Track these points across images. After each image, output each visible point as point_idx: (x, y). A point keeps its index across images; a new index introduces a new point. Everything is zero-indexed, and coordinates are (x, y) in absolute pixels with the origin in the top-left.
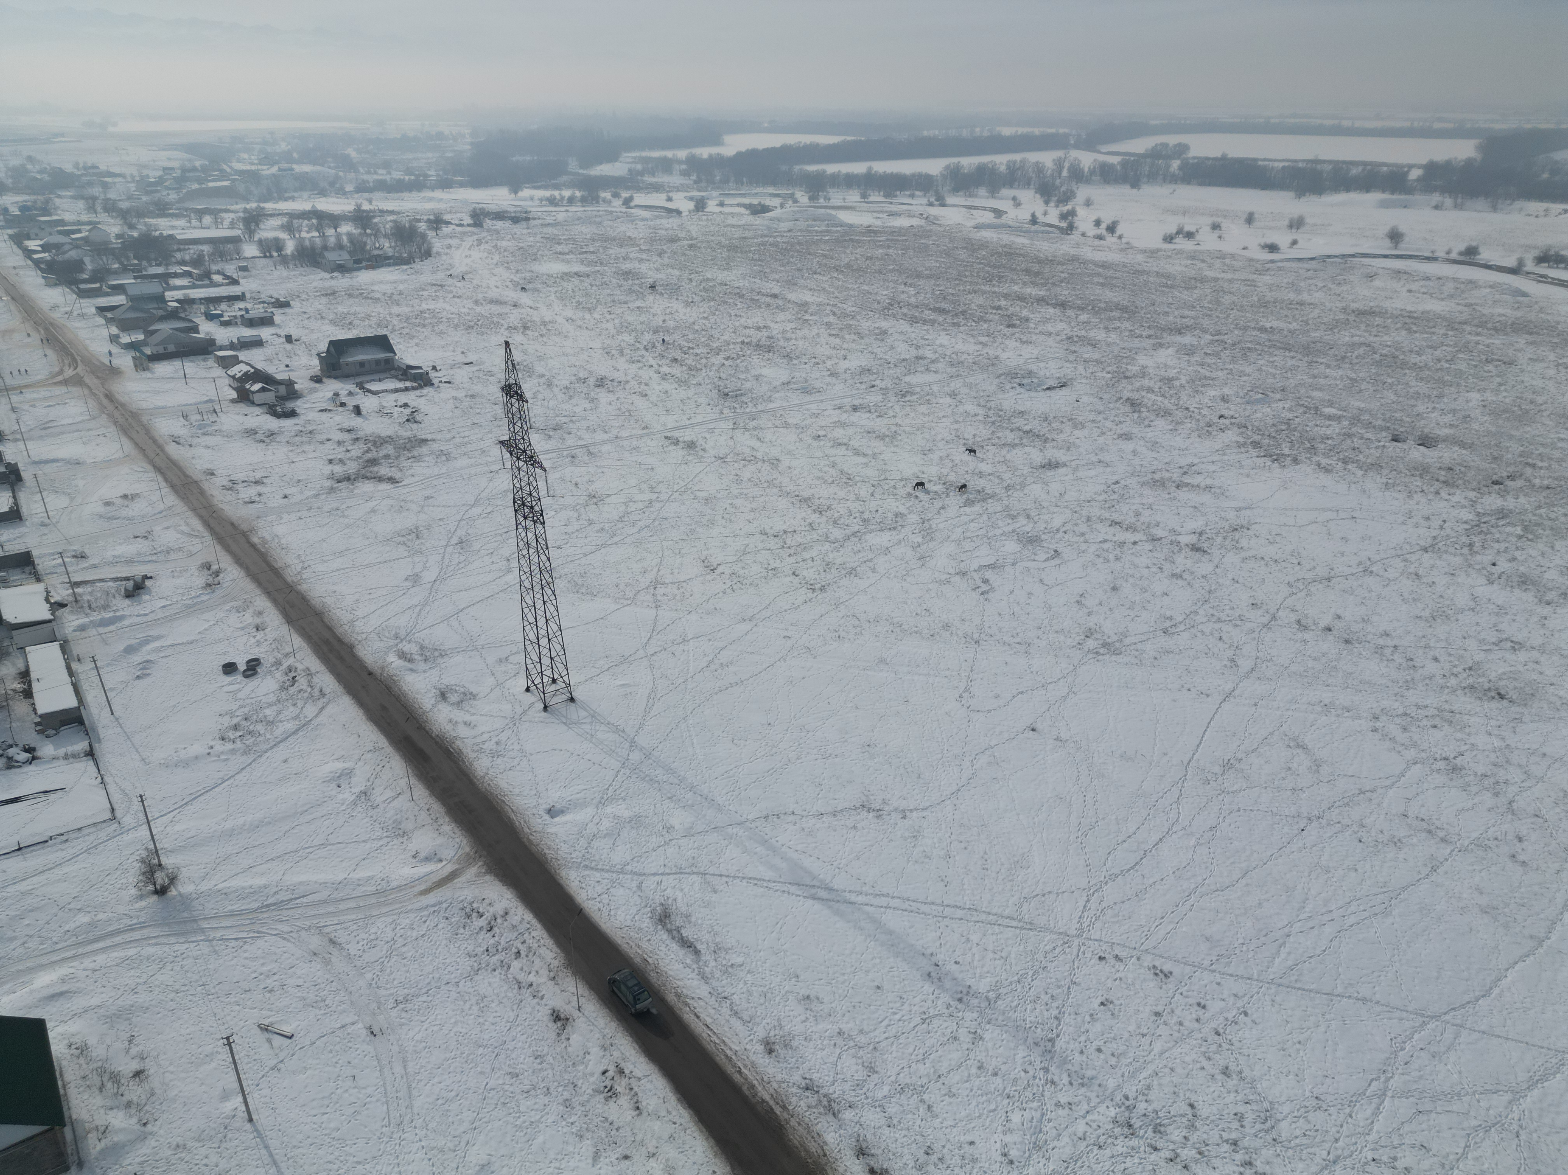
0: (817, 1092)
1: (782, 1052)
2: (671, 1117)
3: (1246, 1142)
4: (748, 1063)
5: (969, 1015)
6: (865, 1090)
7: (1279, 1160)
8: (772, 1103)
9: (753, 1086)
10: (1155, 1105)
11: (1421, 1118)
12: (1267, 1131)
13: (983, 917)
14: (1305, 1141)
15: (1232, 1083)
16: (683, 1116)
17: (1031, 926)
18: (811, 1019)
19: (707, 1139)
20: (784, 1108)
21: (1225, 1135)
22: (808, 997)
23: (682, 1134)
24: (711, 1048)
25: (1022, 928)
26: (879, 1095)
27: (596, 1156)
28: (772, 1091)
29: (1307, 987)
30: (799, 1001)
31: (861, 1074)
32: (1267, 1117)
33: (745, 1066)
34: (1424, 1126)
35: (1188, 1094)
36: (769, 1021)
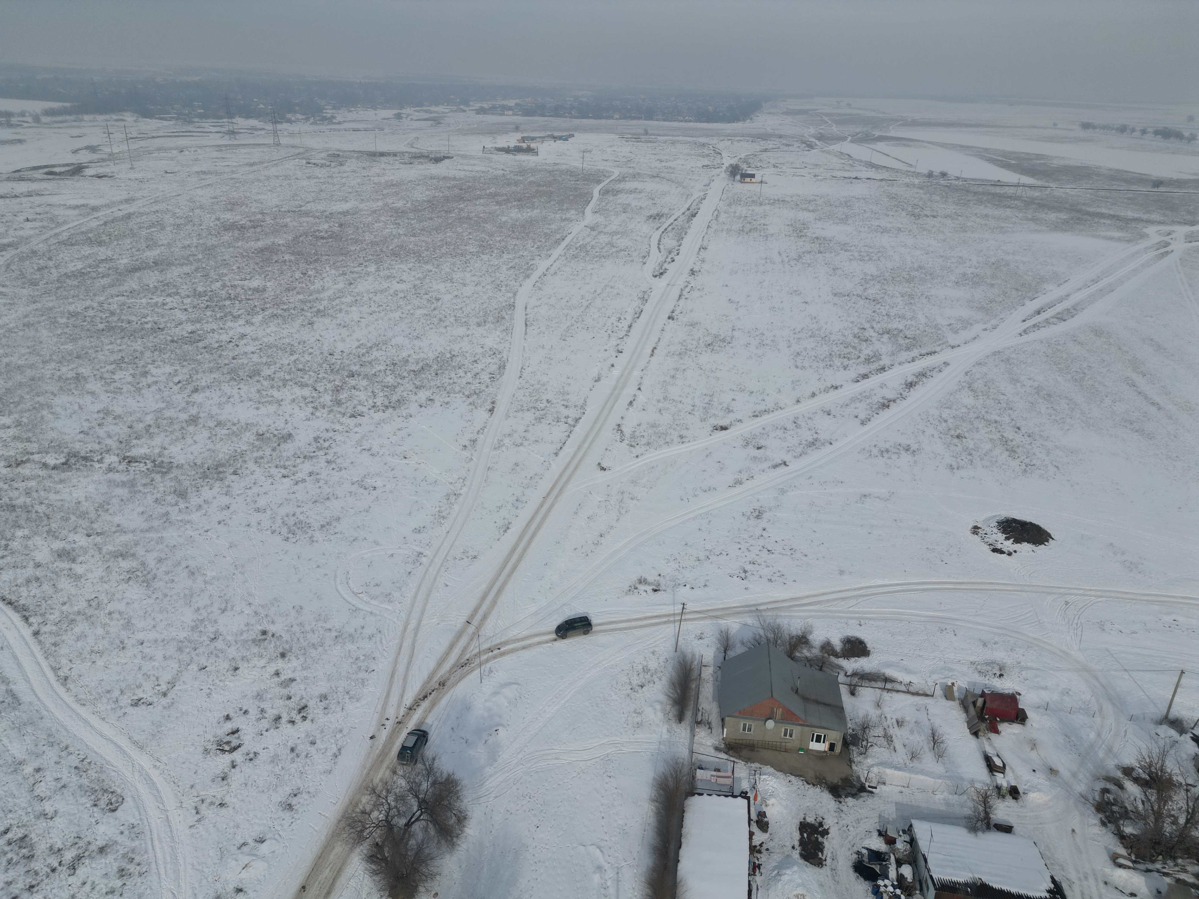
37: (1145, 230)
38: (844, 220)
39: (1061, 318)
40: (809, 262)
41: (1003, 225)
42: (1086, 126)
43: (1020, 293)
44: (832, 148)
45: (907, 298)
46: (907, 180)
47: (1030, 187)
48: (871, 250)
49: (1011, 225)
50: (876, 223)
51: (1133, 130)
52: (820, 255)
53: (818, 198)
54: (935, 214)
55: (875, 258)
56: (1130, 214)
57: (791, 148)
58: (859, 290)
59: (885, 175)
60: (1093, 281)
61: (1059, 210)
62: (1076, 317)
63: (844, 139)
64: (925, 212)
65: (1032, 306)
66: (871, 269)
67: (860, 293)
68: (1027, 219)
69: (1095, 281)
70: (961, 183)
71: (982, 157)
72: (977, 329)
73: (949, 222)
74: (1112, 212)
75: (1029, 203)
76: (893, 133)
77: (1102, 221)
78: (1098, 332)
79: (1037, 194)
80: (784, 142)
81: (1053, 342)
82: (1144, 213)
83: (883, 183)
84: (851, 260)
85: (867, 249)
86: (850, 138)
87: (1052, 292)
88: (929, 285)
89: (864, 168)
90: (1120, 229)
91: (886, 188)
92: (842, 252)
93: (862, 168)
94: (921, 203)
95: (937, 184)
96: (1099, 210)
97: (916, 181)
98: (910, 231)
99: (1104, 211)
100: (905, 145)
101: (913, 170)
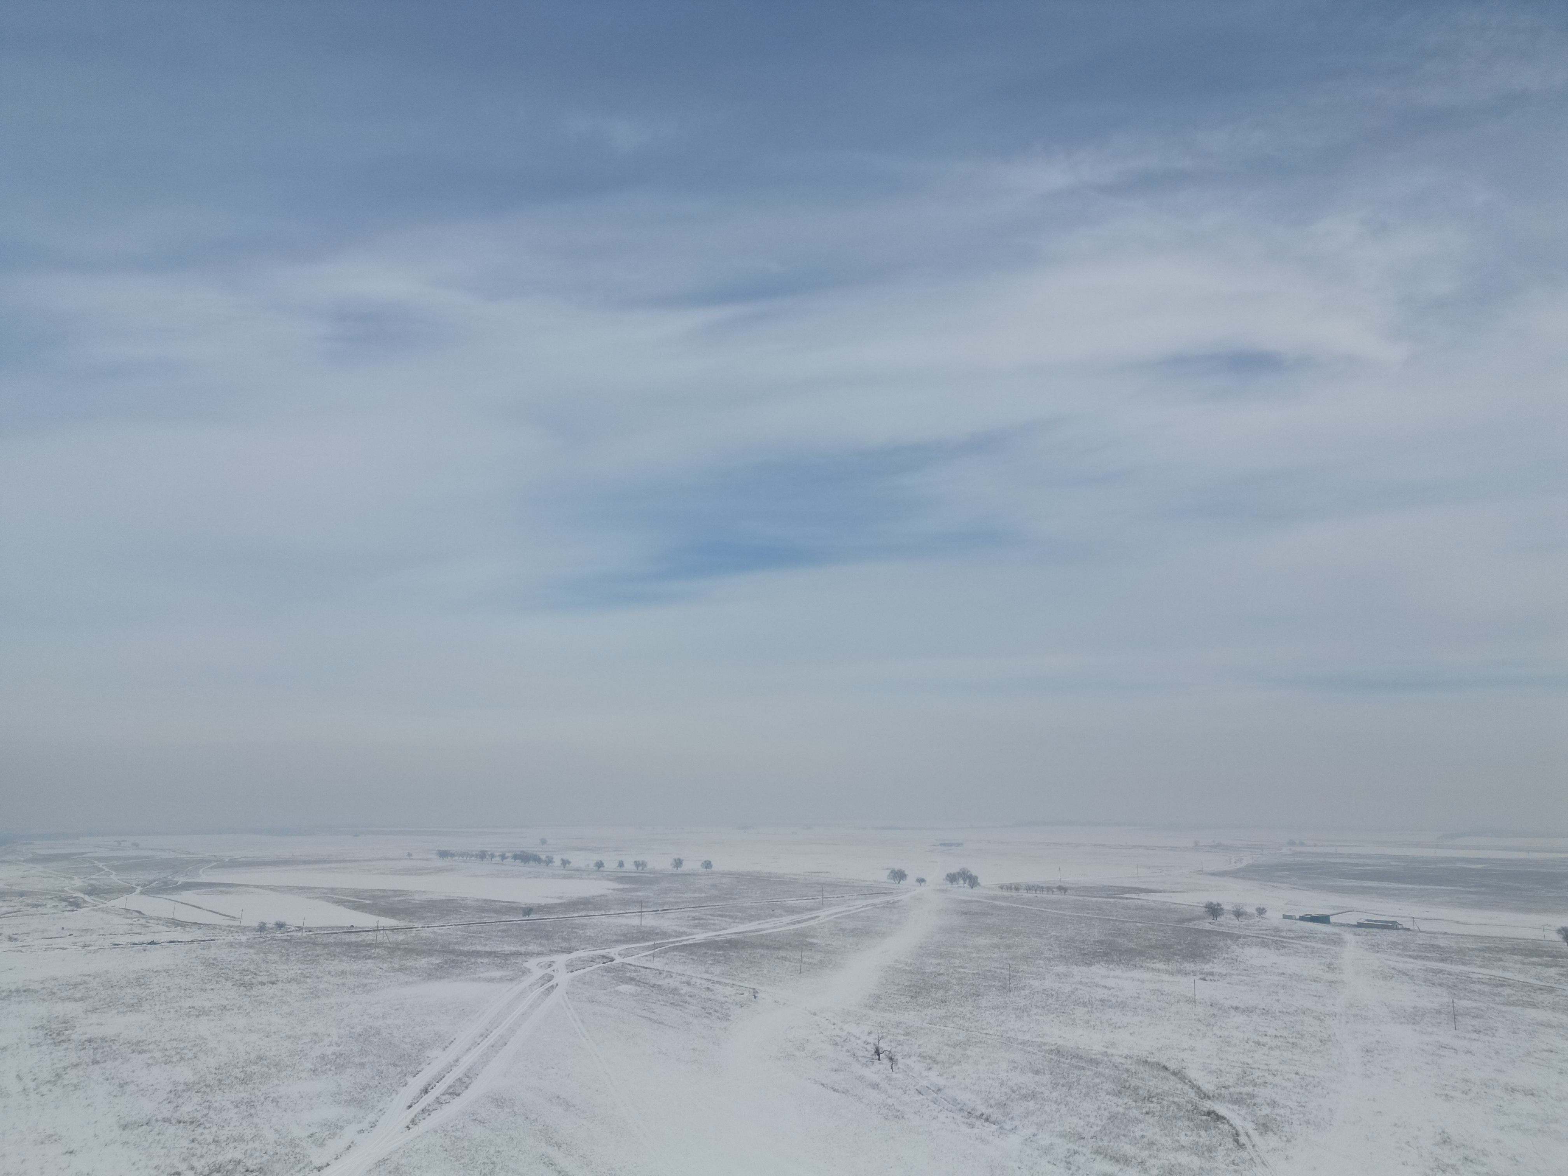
37: (525, 965)
38: (135, 1006)
39: (453, 1093)
40: (75, 1081)
41: (365, 981)
42: (443, 854)
43: (399, 1069)
44: (110, 904)
45: (244, 1107)
46: (230, 938)
47: (392, 930)
48: (182, 1046)
49: (375, 981)
50: (189, 1003)
51: (492, 856)
52: (96, 1067)
53: (90, 979)
54: (274, 979)
55: (190, 1055)
56: (507, 948)
57: (41, 910)
58: (166, 1111)
59: (198, 934)
60: (482, 1035)
61: (430, 953)
62: (470, 1087)
63: (131, 890)
64: (260, 979)
65: (416, 1084)
66: (184, 1073)
67: (167, 1115)
68: (394, 970)
69: (484, 1036)
70: (305, 934)
71: (328, 899)
72: (350, 1132)
73: (294, 987)
74: (488, 949)
75: (394, 949)
76: (204, 878)
77: (479, 960)
78: (499, 1101)
79: (401, 937)
80: (30, 901)
81: (449, 1128)
82: (521, 946)
83: (196, 945)
84: (149, 1065)
85: (175, 1044)
86: (139, 889)
87: (438, 1060)
88: (276, 1082)
89: (165, 928)
90: (500, 967)
91: (200, 952)
92: (133, 1055)
93: (160, 928)
94: (252, 968)
95: (272, 939)
96: (474, 948)
97: (243, 938)
98: (239, 1008)
99: (479, 948)
100: (222, 892)
101: (236, 923)
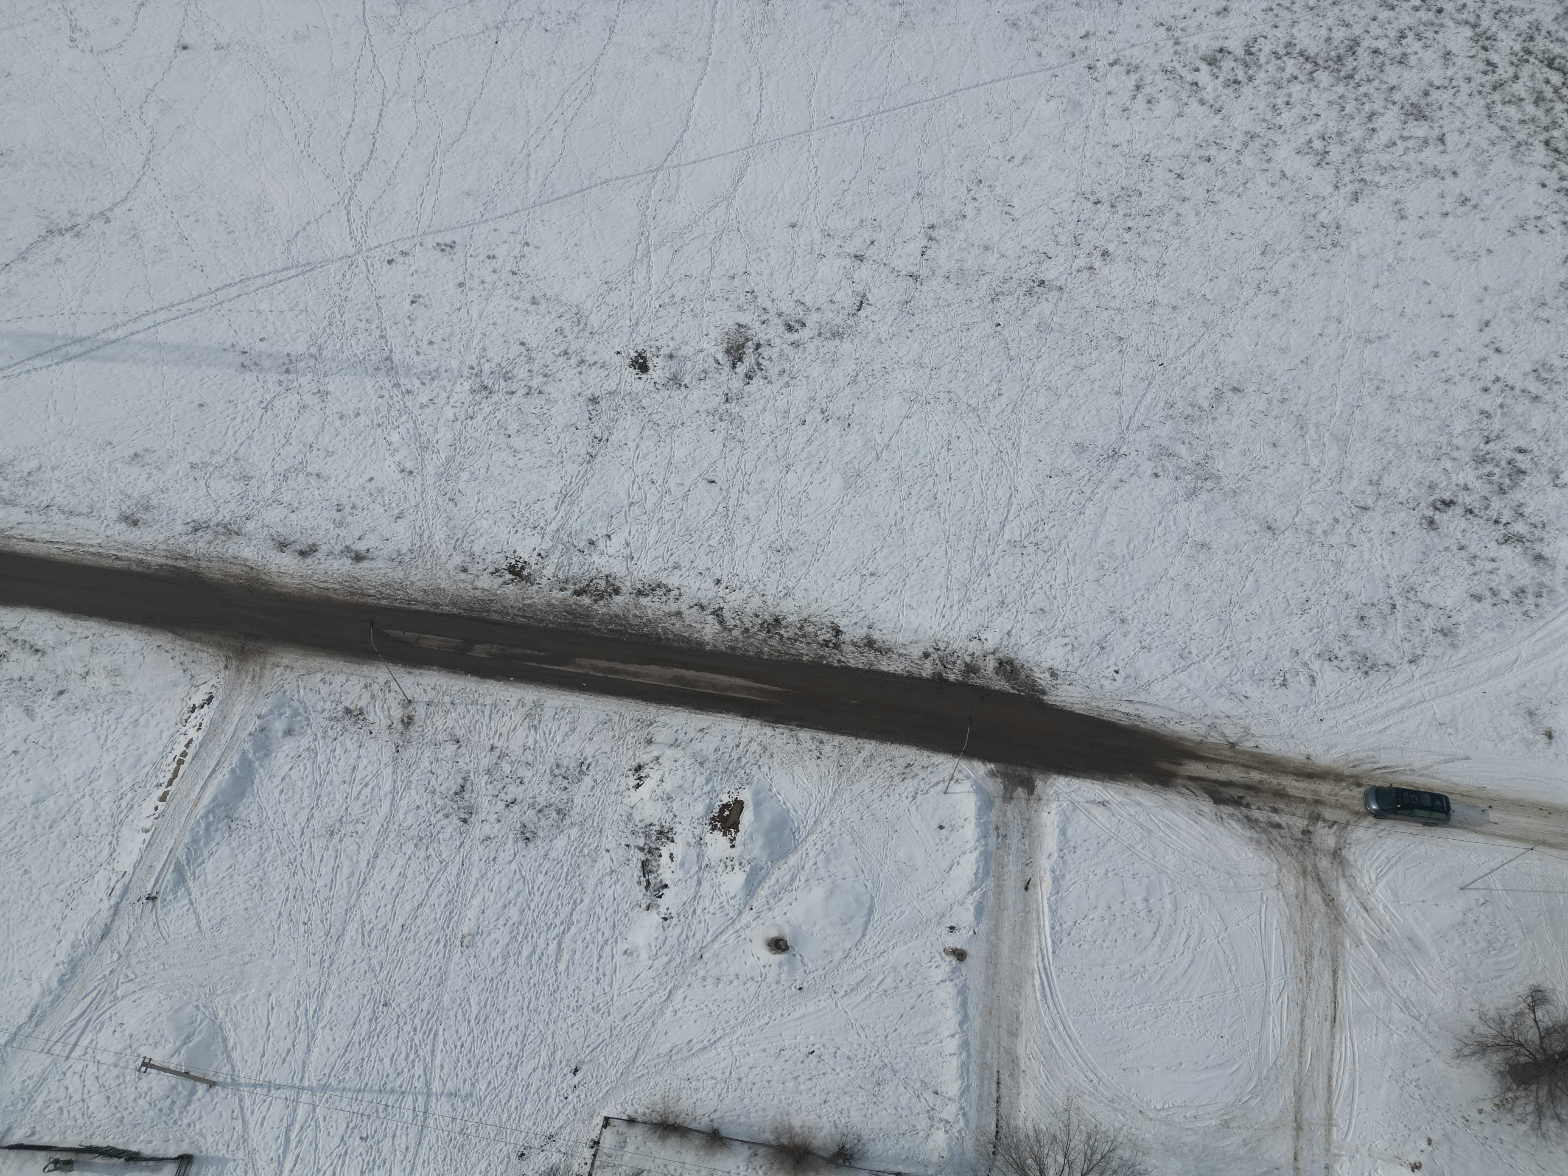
0: (208, 527)
1: (147, 516)
2: (78, 636)
3: (573, 348)
4: (118, 546)
5: (304, 380)
6: (251, 498)
7: (601, 345)
8: (171, 562)
9: (141, 561)
10: (497, 360)
11: (678, 255)
12: (583, 330)
13: (259, 282)
14: (612, 321)
15: (542, 308)
16: (90, 627)
17: (310, 267)
18: (155, 472)
19: (130, 628)
20: (186, 558)
21: (557, 351)
22: (136, 455)
23: (102, 640)
24: (70, 557)
25: (303, 273)
26: (268, 493)
27: (29, 712)
28: (163, 553)
29: (562, 195)
30: (129, 464)
31: (239, 488)
32: (579, 319)
33: (120, 550)
34: (682, 260)
35: (515, 336)
36: (112, 499)
